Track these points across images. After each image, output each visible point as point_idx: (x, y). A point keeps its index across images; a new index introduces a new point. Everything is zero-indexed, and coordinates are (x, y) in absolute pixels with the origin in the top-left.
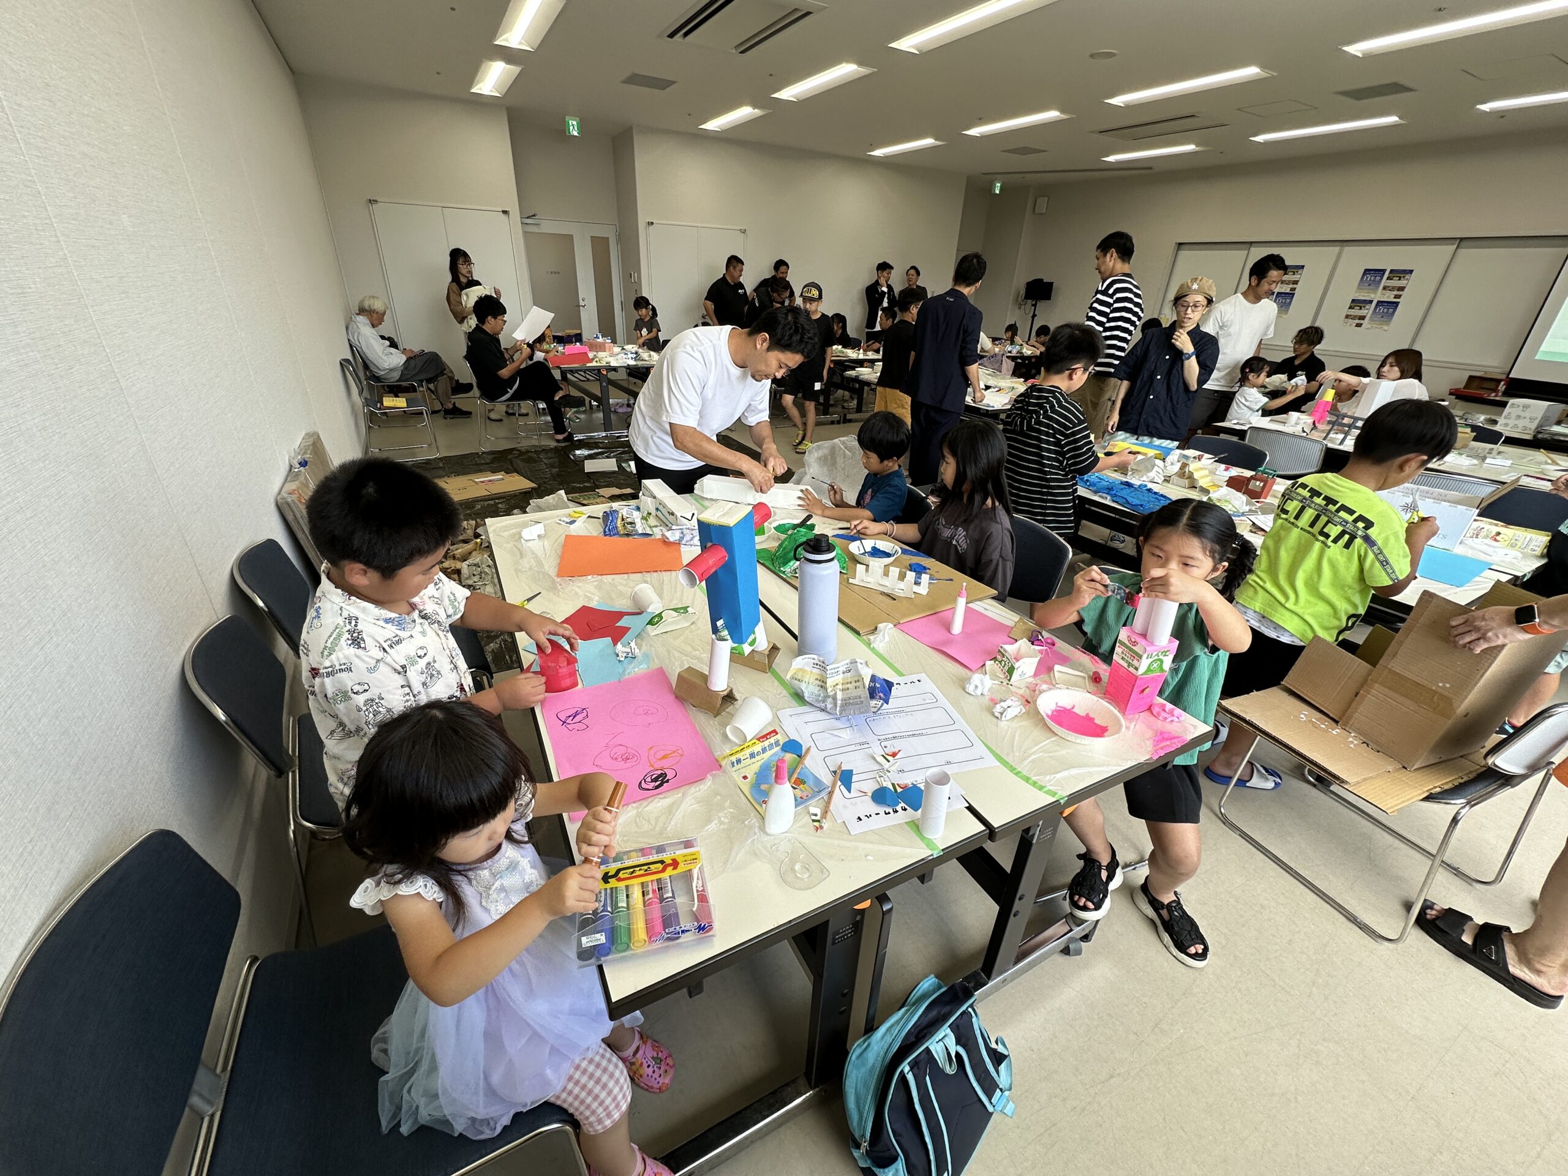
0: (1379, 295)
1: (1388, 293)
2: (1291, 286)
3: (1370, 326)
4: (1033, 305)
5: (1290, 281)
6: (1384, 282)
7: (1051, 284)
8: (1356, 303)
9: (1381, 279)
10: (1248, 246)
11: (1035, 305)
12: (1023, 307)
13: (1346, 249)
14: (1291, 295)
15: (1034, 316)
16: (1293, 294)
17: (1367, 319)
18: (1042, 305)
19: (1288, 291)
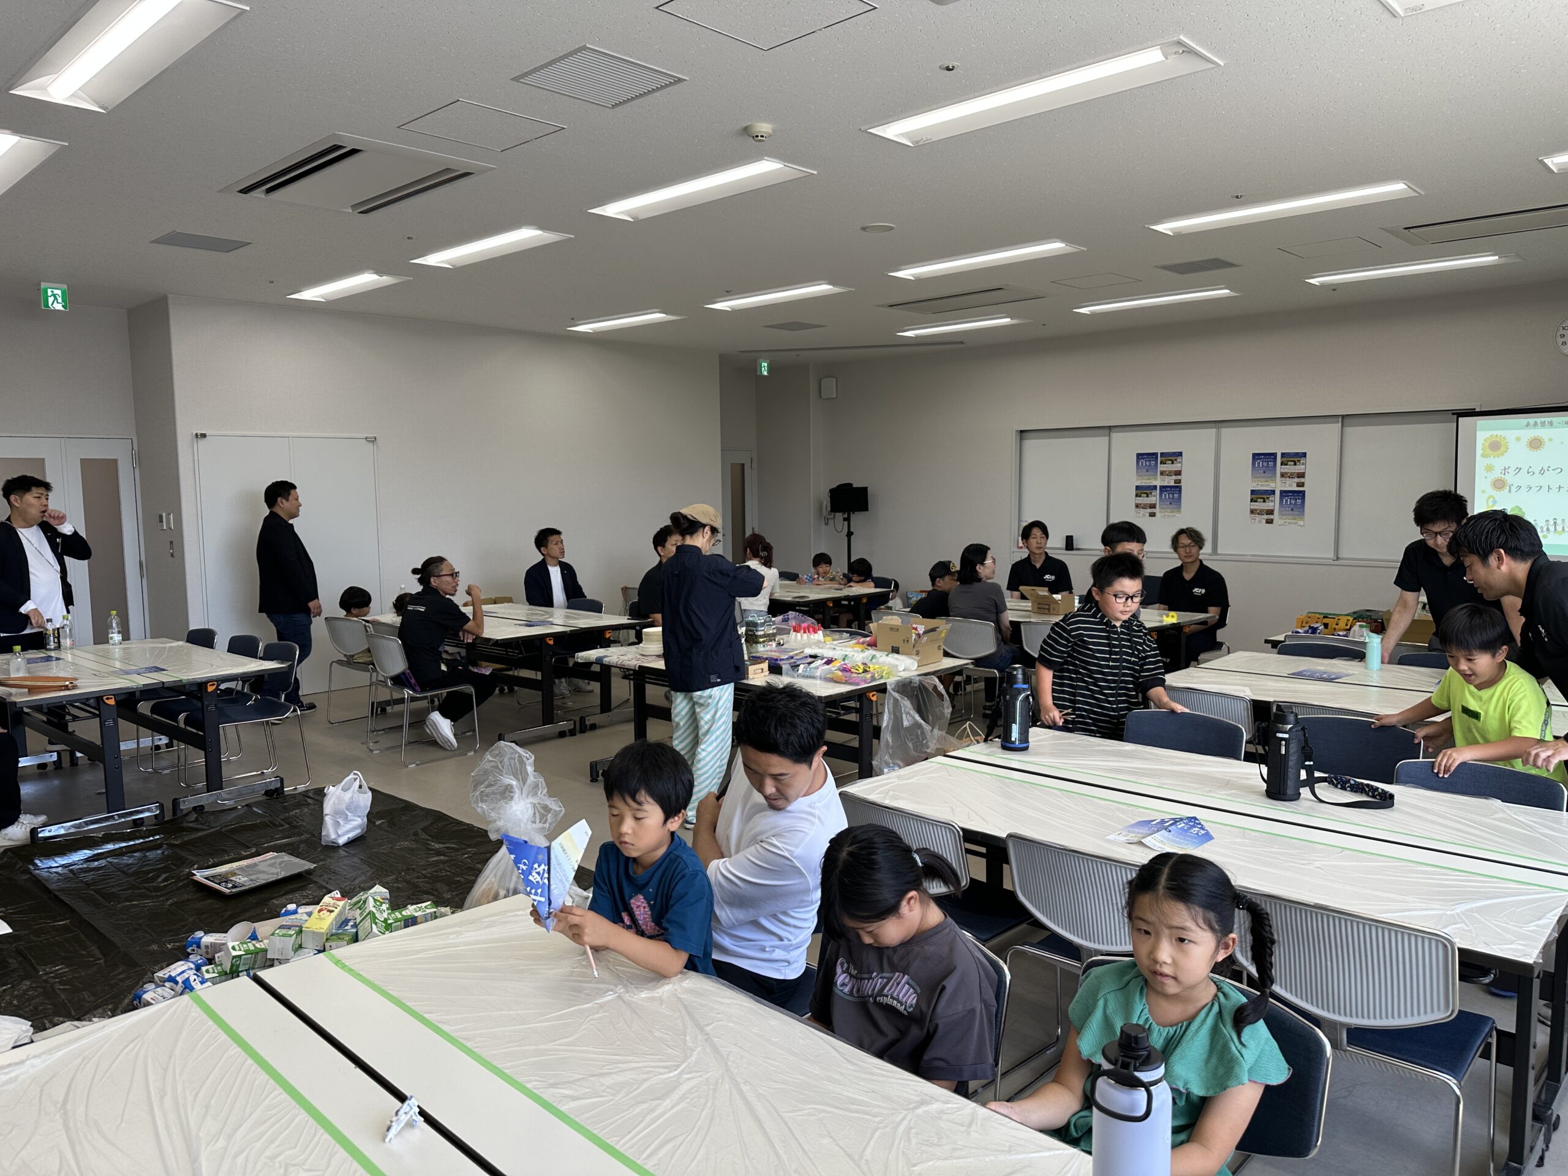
0: (1279, 485)
1: (1288, 481)
2: (1174, 477)
3: (1282, 522)
4: (845, 519)
5: (1170, 472)
6: (1279, 469)
7: (865, 489)
8: (1257, 495)
9: (1275, 465)
10: (1107, 431)
11: (848, 519)
12: (831, 522)
13: (1223, 430)
14: (1177, 488)
15: (850, 534)
16: (1180, 488)
17: (1276, 512)
18: (857, 518)
19: (1172, 484)
